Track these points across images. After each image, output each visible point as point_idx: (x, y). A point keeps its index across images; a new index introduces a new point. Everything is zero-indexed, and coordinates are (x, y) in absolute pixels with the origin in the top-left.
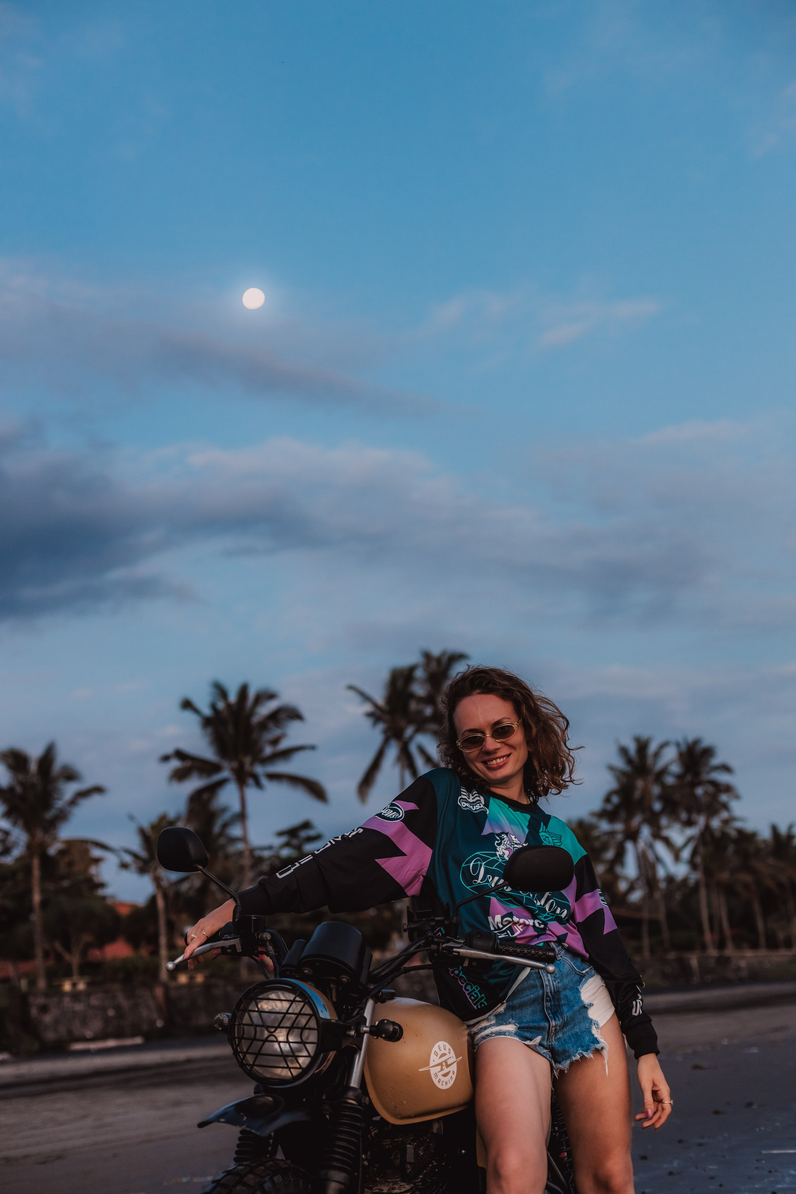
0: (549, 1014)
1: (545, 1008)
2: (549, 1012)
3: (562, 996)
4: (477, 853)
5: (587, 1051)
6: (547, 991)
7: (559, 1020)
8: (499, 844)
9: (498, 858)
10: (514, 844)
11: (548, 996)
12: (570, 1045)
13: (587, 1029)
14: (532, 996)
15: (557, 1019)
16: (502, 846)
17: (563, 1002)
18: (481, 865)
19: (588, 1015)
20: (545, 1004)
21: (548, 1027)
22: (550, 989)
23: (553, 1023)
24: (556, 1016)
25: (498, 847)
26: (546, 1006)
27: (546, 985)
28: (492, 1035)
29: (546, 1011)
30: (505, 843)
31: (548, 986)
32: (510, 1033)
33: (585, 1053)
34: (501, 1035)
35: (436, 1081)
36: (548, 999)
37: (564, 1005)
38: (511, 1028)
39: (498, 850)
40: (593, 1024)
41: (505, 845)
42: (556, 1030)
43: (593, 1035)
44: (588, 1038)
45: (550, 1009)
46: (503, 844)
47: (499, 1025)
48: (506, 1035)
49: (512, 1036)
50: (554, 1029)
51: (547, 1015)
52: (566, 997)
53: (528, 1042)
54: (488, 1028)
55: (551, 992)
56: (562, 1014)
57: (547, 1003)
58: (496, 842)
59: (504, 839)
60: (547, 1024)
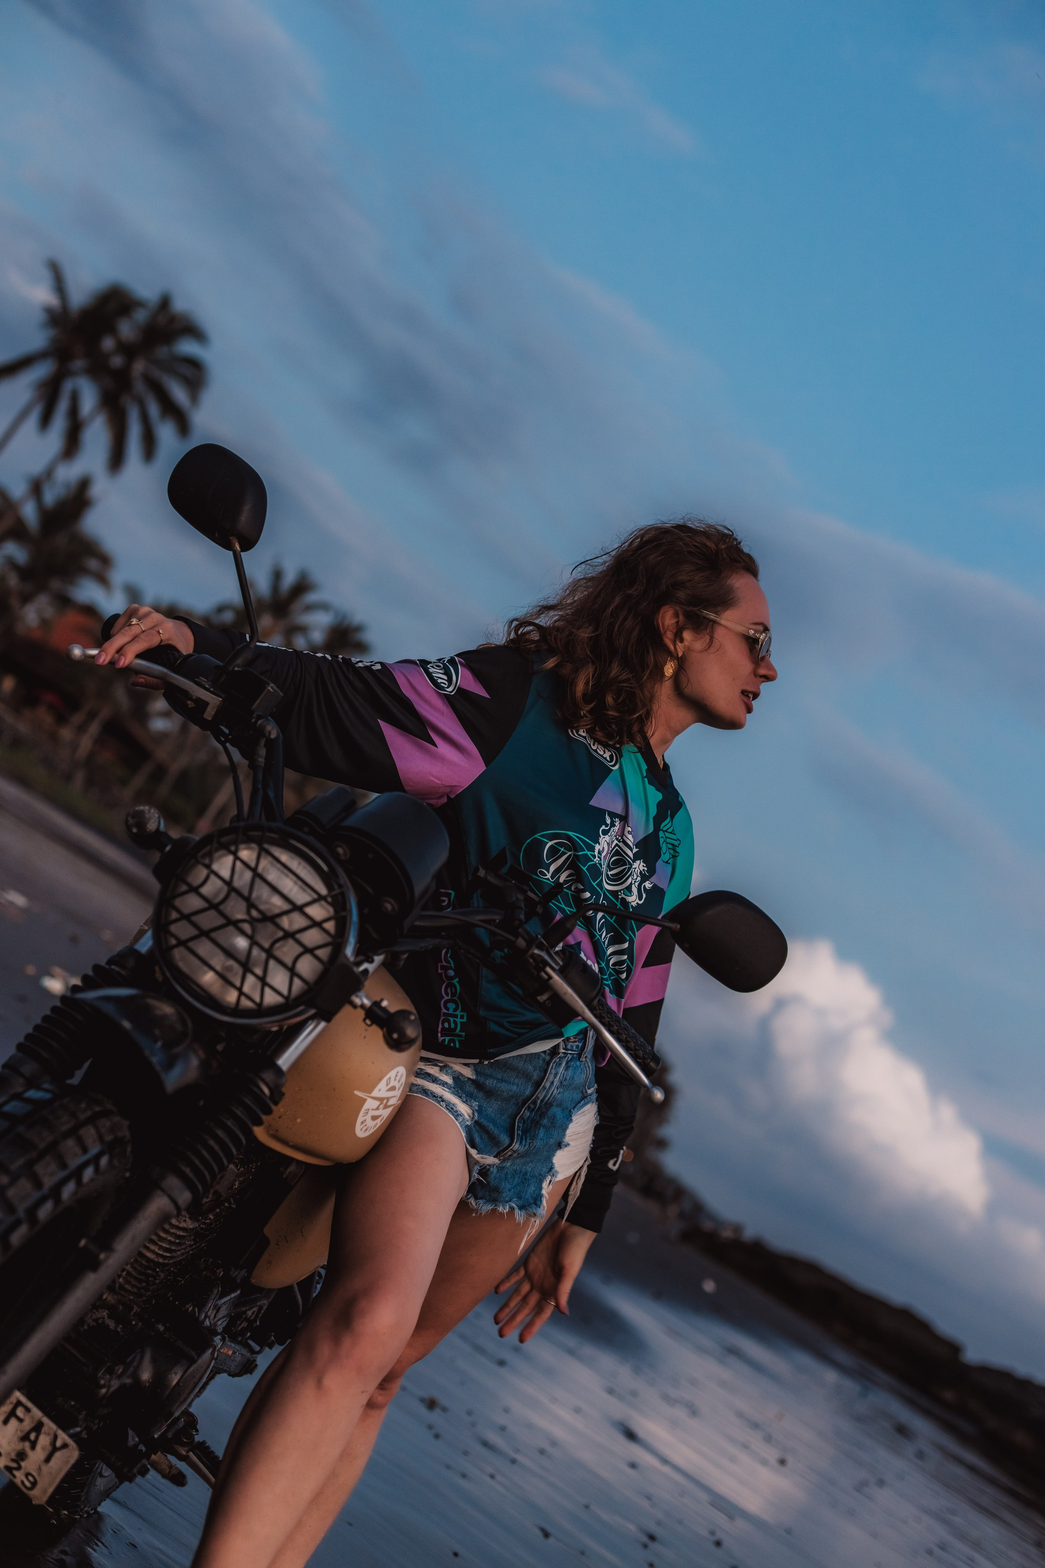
0: (518, 1127)
1: (520, 1116)
2: (521, 1125)
3: (550, 1113)
4: (570, 833)
5: (521, 1208)
6: (539, 1095)
7: (525, 1146)
8: (605, 833)
9: (594, 856)
10: (621, 840)
11: (535, 1103)
12: (508, 1186)
13: (540, 1175)
14: (515, 1088)
15: (523, 1144)
16: (607, 838)
17: (545, 1121)
18: (564, 853)
19: (554, 1156)
20: (523, 1111)
21: (505, 1146)
22: (545, 1096)
23: (516, 1146)
24: (524, 1137)
25: (602, 836)
26: (523, 1114)
27: (544, 1088)
28: (441, 1103)
29: (517, 1121)
31: (546, 1090)
32: (457, 1115)
33: (517, 1211)
34: (450, 1111)
35: (360, 1119)
36: (532, 1106)
37: (544, 1126)
38: (463, 1109)
39: (600, 841)
40: (551, 1172)
42: (511, 1155)
43: (541, 1188)
44: (533, 1188)
45: (524, 1121)
46: (609, 834)
47: (456, 1095)
48: (457, 1120)
49: (461, 1126)
50: (510, 1153)
51: (516, 1128)
52: (554, 1117)
53: (473, 1152)
54: (440, 1084)
55: (542, 1101)
56: (533, 1138)
57: (526, 1111)
58: (603, 827)
60: (507, 1141)
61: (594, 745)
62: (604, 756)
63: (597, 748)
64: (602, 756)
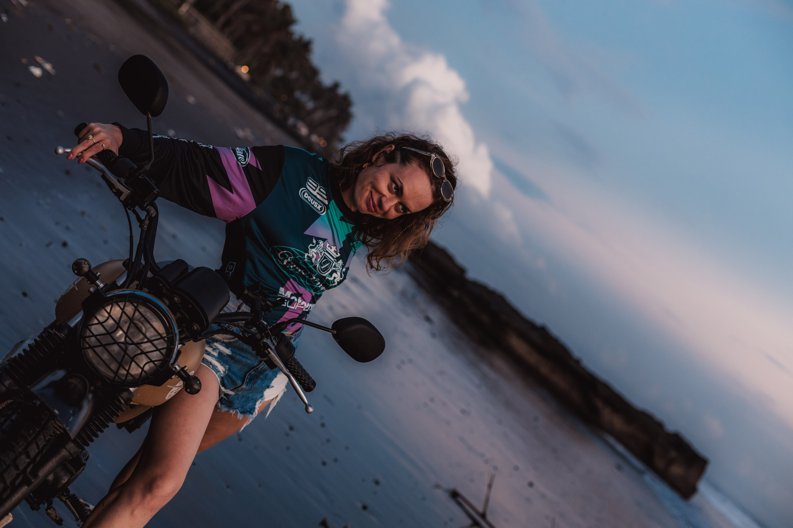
1: (249, 373)
2: (249, 377)
3: (265, 373)
4: (291, 248)
5: (241, 413)
6: (260, 367)
7: (249, 386)
8: (312, 247)
9: (305, 258)
10: (325, 251)
11: (258, 369)
12: (238, 402)
13: (256, 399)
14: (249, 362)
15: (248, 385)
17: (262, 376)
18: (288, 258)
19: (264, 391)
20: (251, 371)
21: (239, 386)
22: (263, 367)
23: (244, 386)
24: (250, 383)
25: (310, 250)
26: (251, 373)
28: (210, 366)
29: (247, 375)
30: (319, 248)
31: (264, 365)
32: (217, 371)
33: (239, 413)
34: (214, 370)
36: (256, 370)
37: (261, 379)
38: (221, 368)
39: (309, 252)
40: (262, 399)
41: (317, 250)
43: (255, 405)
44: (251, 404)
45: (251, 375)
47: (218, 361)
48: (217, 374)
49: (218, 376)
50: (241, 389)
51: (246, 378)
52: (267, 375)
53: (223, 388)
54: (211, 356)
55: (261, 369)
56: (255, 383)
57: (253, 372)
58: (311, 245)
59: (319, 244)
61: (312, 202)
62: (317, 208)
63: (314, 204)
64: (316, 208)
